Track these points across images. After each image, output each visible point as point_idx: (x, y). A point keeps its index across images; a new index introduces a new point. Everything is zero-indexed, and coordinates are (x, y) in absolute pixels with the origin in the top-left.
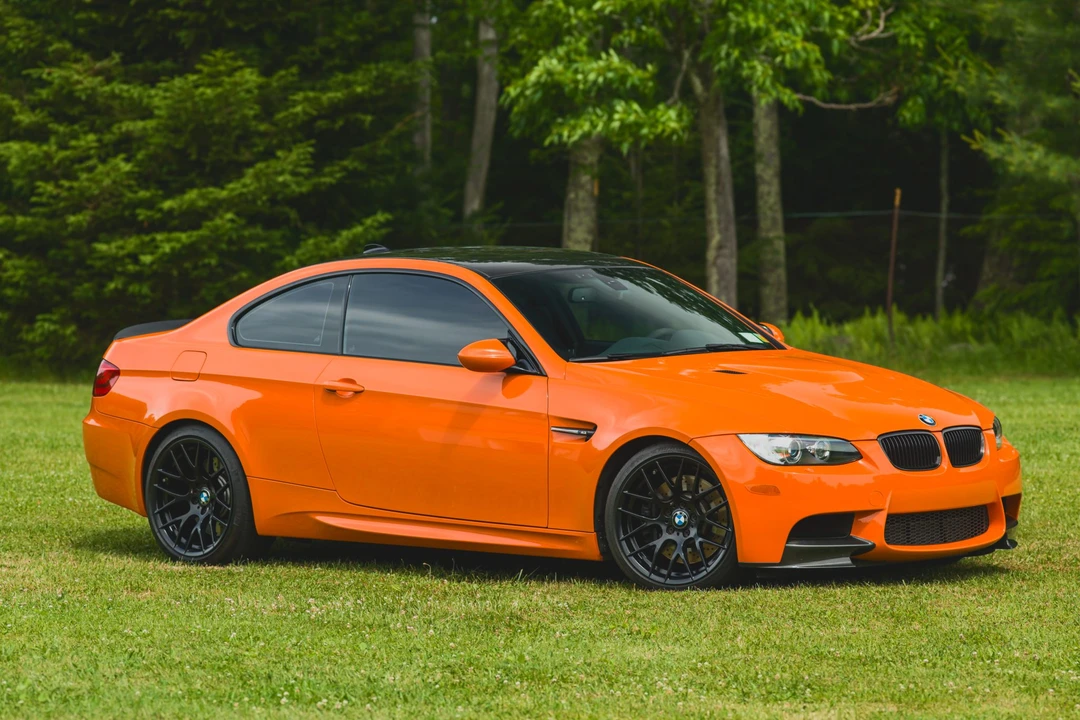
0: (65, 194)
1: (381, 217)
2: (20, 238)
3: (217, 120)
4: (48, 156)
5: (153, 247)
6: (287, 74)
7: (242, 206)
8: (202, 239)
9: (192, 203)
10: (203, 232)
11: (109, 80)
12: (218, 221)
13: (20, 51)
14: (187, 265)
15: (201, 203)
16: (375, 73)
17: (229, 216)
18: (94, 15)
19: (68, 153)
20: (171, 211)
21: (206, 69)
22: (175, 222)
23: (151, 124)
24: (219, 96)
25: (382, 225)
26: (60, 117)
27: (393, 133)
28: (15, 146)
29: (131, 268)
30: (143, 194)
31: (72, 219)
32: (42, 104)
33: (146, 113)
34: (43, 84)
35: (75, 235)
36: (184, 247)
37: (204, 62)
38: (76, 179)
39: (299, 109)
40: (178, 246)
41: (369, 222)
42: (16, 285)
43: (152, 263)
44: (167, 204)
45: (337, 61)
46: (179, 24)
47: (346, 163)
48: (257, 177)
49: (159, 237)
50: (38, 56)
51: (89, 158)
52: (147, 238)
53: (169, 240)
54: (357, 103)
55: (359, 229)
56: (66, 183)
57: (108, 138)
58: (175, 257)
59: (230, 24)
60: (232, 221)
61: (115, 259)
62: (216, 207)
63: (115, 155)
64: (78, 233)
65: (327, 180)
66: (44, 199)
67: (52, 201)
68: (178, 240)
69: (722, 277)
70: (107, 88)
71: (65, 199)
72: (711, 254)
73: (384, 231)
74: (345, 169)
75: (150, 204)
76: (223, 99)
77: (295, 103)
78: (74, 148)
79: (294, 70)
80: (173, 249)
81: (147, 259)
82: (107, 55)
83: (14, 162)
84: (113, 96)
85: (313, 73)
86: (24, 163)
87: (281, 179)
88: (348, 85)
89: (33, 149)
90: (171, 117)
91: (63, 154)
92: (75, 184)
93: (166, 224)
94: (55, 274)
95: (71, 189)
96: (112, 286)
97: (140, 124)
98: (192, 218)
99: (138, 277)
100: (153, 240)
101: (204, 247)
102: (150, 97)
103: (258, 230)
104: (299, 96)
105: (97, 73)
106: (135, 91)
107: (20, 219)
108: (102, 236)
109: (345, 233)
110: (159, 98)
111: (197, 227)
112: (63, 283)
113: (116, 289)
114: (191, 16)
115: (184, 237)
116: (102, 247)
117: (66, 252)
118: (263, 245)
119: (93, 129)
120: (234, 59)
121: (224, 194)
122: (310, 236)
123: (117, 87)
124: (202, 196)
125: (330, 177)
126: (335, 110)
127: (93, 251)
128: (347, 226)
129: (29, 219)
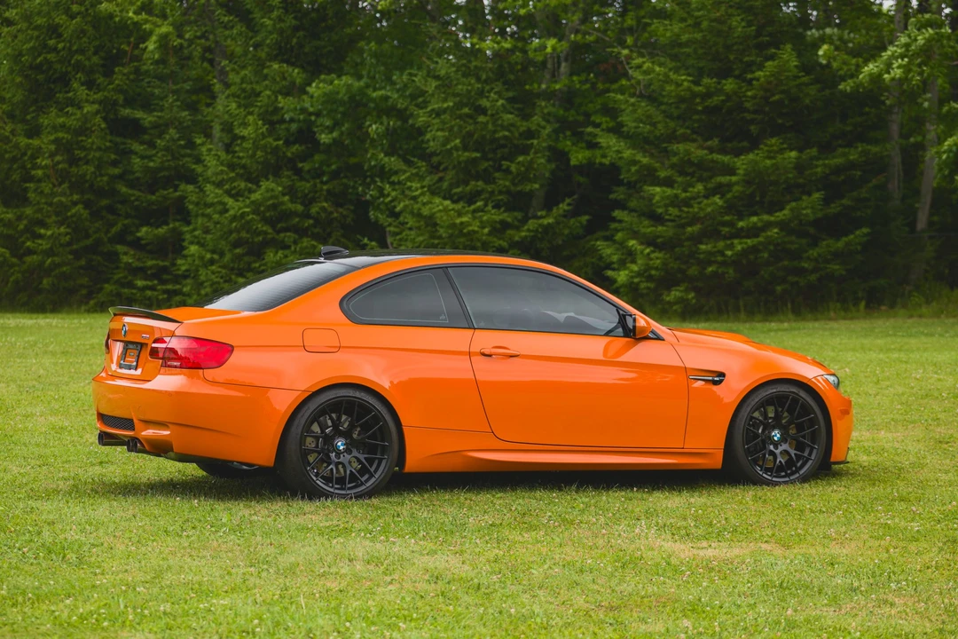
0: (684, 215)
1: (865, 230)
2: (659, 240)
3: (772, 178)
4: (676, 196)
5: (731, 247)
6: (811, 152)
7: (783, 225)
8: (760, 243)
9: (755, 223)
10: (761, 239)
11: (712, 152)
12: (769, 233)
13: (662, 134)
14: (752, 257)
15: (759, 224)
16: (860, 149)
17: (776, 230)
18: (703, 117)
19: (688, 194)
20: (742, 228)
21: (766, 148)
22: (743, 234)
23: (734, 179)
24: (773, 165)
25: (865, 235)
26: (682, 173)
27: (870, 185)
28: (658, 189)
29: (720, 259)
30: (727, 218)
31: (689, 229)
32: (673, 166)
33: (731, 171)
34: (674, 153)
35: (688, 239)
36: (749, 247)
37: (766, 145)
38: (692, 207)
39: (819, 170)
40: (745, 246)
41: (858, 232)
42: (657, 269)
43: (732, 256)
44: (741, 224)
45: (840, 142)
46: (752, 121)
48: (792, 210)
49: (736, 241)
50: (672, 137)
51: (699, 197)
52: (729, 242)
53: (741, 243)
54: (853, 165)
55: (852, 237)
56: (686, 209)
57: (710, 186)
58: (745, 252)
59: (780, 121)
60: (777, 233)
61: (710, 253)
62: (768, 225)
63: (714, 195)
64: (691, 238)
65: (832, 211)
66: (672, 218)
67: (677, 219)
68: (746, 243)
70: (710, 157)
71: (684, 218)
73: (865, 239)
74: (842, 205)
75: (731, 224)
76: (776, 167)
77: (817, 166)
78: (691, 192)
79: (815, 150)
80: (743, 249)
81: (729, 253)
82: (711, 139)
83: (657, 198)
84: (713, 161)
85: (827, 148)
86: (662, 198)
87: (805, 212)
88: (844, 155)
89: (669, 191)
90: (745, 175)
91: (684, 195)
92: (691, 210)
93: (739, 234)
94: (678, 262)
95: (688, 212)
96: (710, 269)
97: (728, 178)
98: (753, 232)
99: (723, 264)
100: (732, 243)
101: (761, 247)
102: (734, 162)
103: (793, 238)
104: (821, 162)
105: (704, 148)
106: (726, 159)
107: (660, 228)
108: (705, 240)
109: (845, 239)
110: (742, 163)
111: (757, 236)
112: (684, 267)
113: (712, 271)
114: (760, 117)
115: (749, 241)
116: (703, 247)
117: (684, 249)
118: (796, 246)
119: (700, 180)
120: (782, 144)
121: (772, 219)
122: (824, 240)
123: (716, 156)
124: (761, 220)
125: (834, 208)
126: (838, 170)
127: (698, 249)
128: (846, 235)
129: (665, 228)
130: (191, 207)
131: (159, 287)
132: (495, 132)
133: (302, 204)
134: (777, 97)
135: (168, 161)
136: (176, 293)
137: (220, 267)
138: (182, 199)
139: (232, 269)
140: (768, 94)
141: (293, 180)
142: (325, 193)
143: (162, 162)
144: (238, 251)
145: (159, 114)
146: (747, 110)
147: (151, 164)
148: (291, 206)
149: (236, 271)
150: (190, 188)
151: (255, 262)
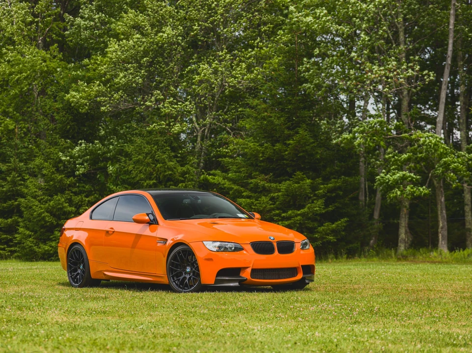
1: (346, 219)
3: (298, 193)
4: (252, 203)
6: (319, 180)
7: (302, 215)
8: (292, 223)
9: (290, 214)
10: (292, 221)
11: (268, 182)
12: (296, 219)
15: (292, 215)
16: (343, 179)
18: (264, 164)
19: (258, 202)
20: (284, 216)
21: (295, 177)
23: (280, 194)
24: (299, 186)
25: (346, 221)
27: (350, 196)
28: (243, 200)
30: (277, 212)
32: (251, 189)
33: (279, 191)
34: (251, 183)
37: (295, 175)
41: (342, 220)
44: (283, 215)
45: (334, 176)
47: (336, 204)
48: (308, 208)
54: (339, 188)
55: (339, 222)
57: (268, 198)
59: (302, 166)
60: (300, 218)
62: (297, 215)
65: (330, 209)
69: (442, 236)
70: (267, 184)
72: (440, 230)
73: (346, 223)
74: (335, 206)
75: (279, 215)
76: (300, 187)
78: (260, 200)
79: (321, 179)
82: (269, 174)
83: (244, 204)
84: (268, 186)
85: (326, 180)
86: (246, 204)
87: (315, 209)
88: (335, 182)
89: (248, 200)
90: (286, 192)
91: (256, 202)
93: (283, 220)
97: (277, 194)
98: (289, 218)
101: (292, 225)
102: (280, 186)
103: (310, 222)
104: (323, 186)
105: (265, 180)
109: (336, 223)
110: (283, 186)
115: (286, 222)
118: (312, 225)
119: (264, 195)
120: (303, 174)
121: (299, 212)
124: (293, 213)
126: (331, 190)
128: (337, 221)
130: (23, 209)
131: (7, 249)
132: (165, 171)
133: (75, 207)
134: (301, 154)
135: (12, 187)
136: (15, 251)
137: (33, 238)
138: (19, 205)
139: (41, 239)
140: (297, 152)
141: (71, 196)
142: (86, 202)
143: (10, 188)
144: (42, 230)
145: (9, 164)
146: (285, 159)
147: (4, 189)
148: (69, 209)
149: (42, 241)
150: (23, 200)
151: (51, 235)
